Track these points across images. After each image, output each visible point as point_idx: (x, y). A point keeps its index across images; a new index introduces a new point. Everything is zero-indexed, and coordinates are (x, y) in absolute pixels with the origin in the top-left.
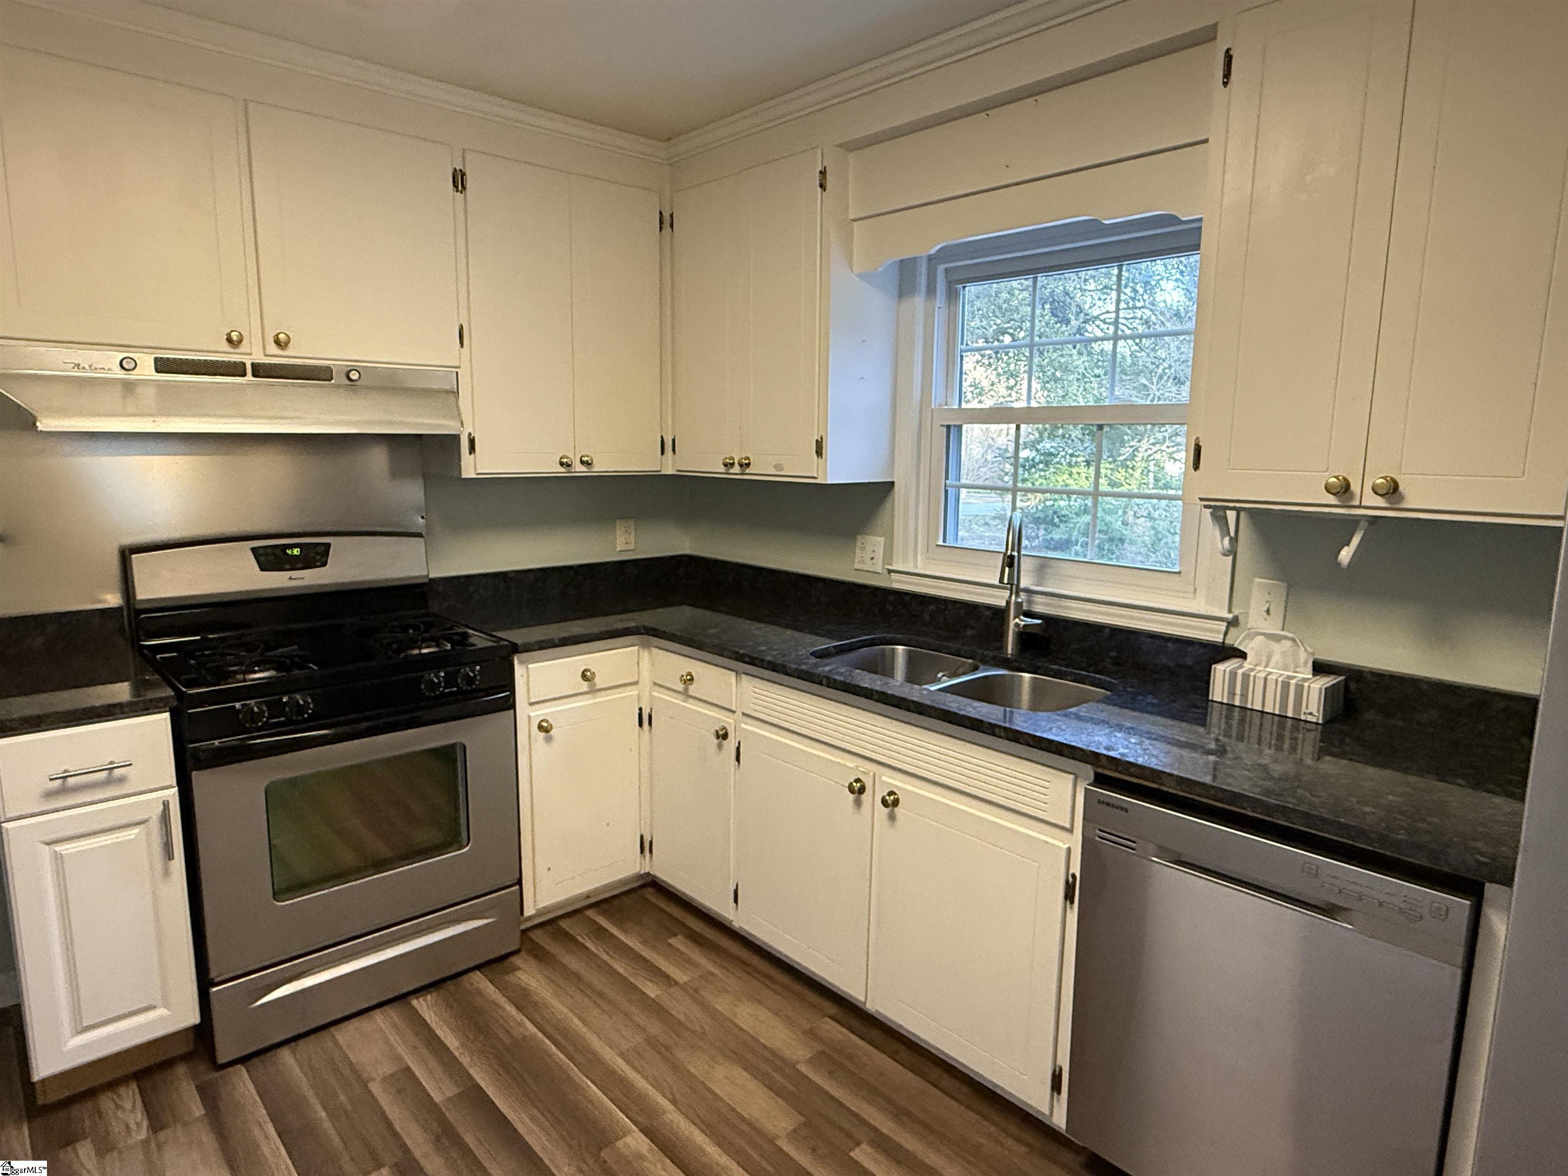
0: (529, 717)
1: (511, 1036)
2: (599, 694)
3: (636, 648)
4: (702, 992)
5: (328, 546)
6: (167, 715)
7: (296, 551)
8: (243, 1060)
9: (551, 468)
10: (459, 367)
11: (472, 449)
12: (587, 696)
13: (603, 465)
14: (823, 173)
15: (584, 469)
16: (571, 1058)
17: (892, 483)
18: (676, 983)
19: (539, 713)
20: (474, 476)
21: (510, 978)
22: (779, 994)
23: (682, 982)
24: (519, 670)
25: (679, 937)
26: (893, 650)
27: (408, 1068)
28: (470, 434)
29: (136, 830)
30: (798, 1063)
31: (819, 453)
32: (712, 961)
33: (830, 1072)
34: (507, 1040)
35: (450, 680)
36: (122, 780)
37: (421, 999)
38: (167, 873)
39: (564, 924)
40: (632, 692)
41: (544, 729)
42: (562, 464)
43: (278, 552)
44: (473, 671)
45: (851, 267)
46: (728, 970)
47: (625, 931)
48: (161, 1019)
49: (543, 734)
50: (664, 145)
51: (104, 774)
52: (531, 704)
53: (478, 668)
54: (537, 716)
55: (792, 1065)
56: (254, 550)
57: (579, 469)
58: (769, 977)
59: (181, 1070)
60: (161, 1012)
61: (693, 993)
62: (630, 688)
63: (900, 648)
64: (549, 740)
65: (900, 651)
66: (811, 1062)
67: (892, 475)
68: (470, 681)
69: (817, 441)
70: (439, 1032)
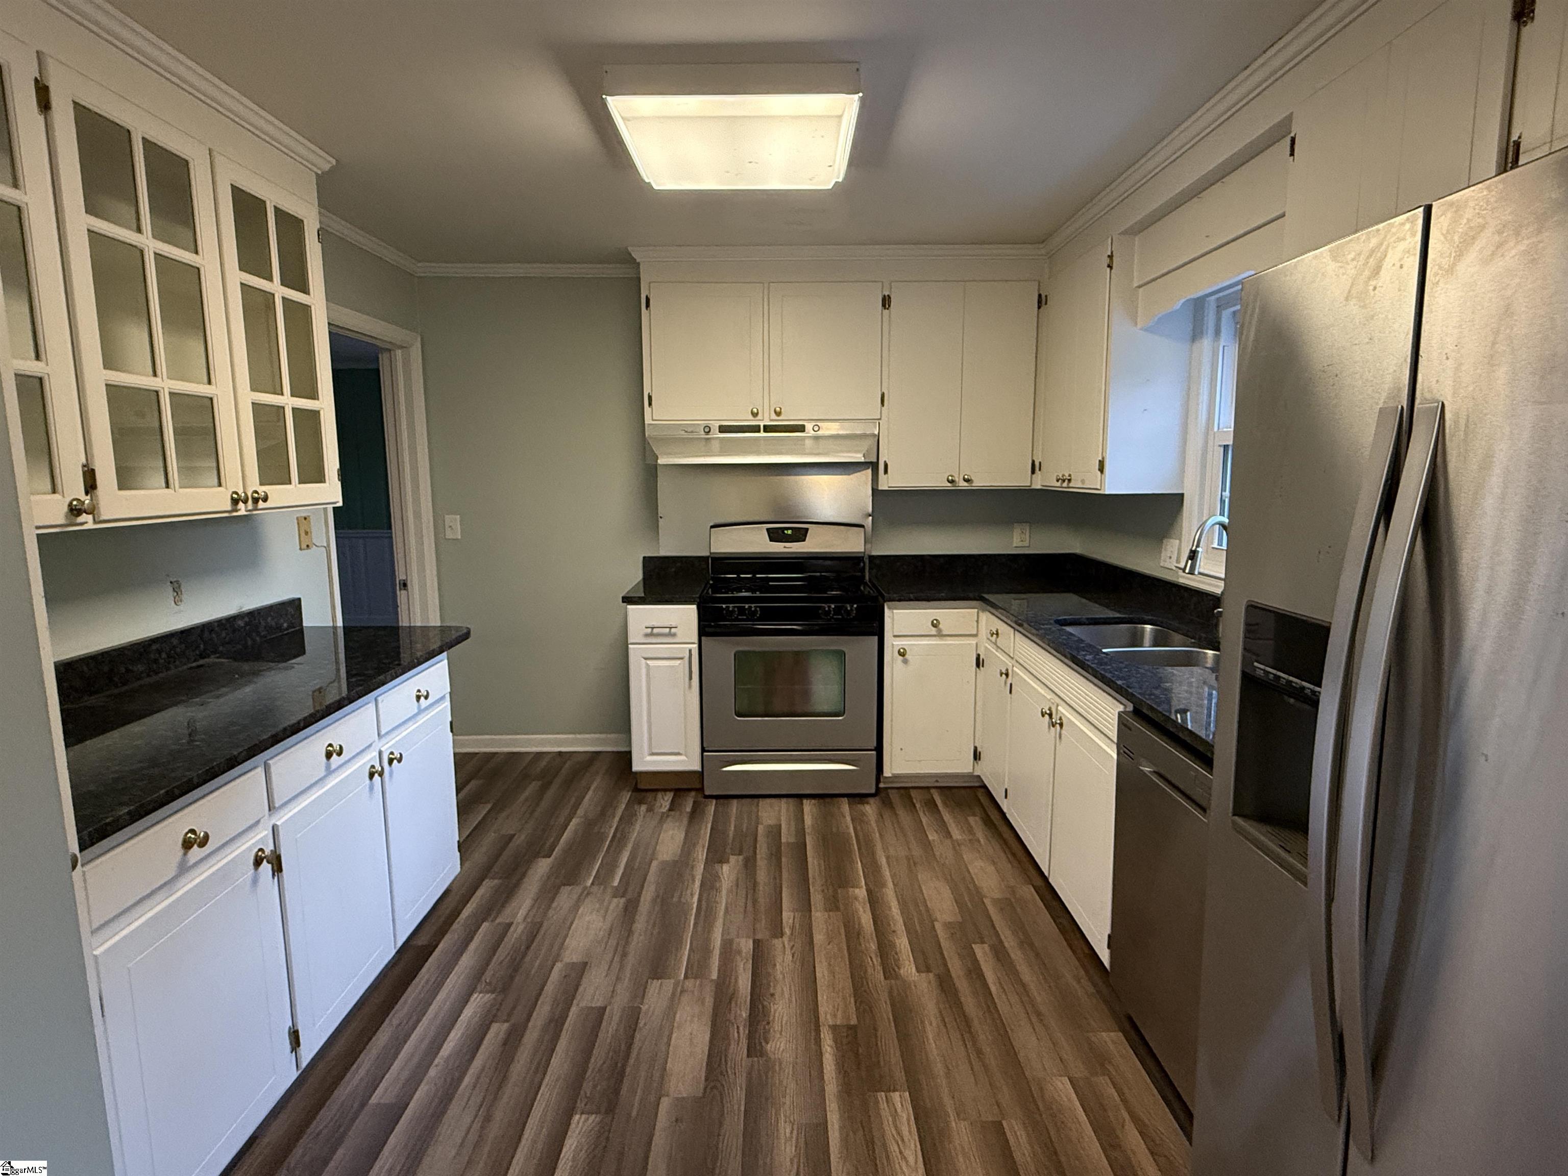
0: (893, 645)
1: (838, 828)
2: (945, 638)
3: (976, 610)
4: (963, 847)
5: (807, 530)
6: (694, 607)
7: (790, 532)
8: (717, 797)
9: (941, 483)
10: (880, 419)
11: (886, 472)
12: (934, 638)
13: (980, 482)
14: (1111, 257)
15: (966, 484)
16: (859, 849)
17: (1182, 495)
18: (951, 837)
19: (900, 643)
20: (887, 489)
21: (860, 807)
22: (1010, 862)
23: (954, 838)
24: (887, 612)
25: (977, 818)
26: (1143, 630)
27: (780, 825)
28: (885, 462)
29: (678, 662)
30: (986, 897)
31: (1101, 469)
32: (986, 835)
33: (1002, 909)
34: (834, 830)
35: (837, 611)
36: (674, 635)
37: (808, 801)
38: (690, 686)
39: (913, 793)
40: (973, 641)
41: (902, 654)
42: (948, 481)
43: (780, 532)
44: (852, 606)
45: (1136, 324)
46: (990, 843)
47: (945, 804)
48: (683, 761)
49: (901, 658)
50: (1041, 246)
51: (668, 630)
52: (895, 636)
53: (855, 606)
54: (898, 645)
55: (981, 898)
56: (768, 530)
57: (963, 485)
58: (1014, 855)
59: (693, 793)
60: (683, 758)
61: (956, 845)
62: (971, 638)
63: (1148, 627)
64: (905, 662)
65: (1148, 630)
66: (995, 901)
67: (1183, 488)
68: (848, 613)
69: (1100, 461)
70: (806, 817)
